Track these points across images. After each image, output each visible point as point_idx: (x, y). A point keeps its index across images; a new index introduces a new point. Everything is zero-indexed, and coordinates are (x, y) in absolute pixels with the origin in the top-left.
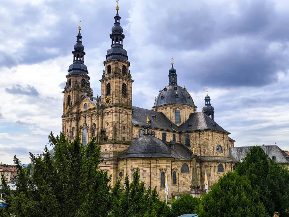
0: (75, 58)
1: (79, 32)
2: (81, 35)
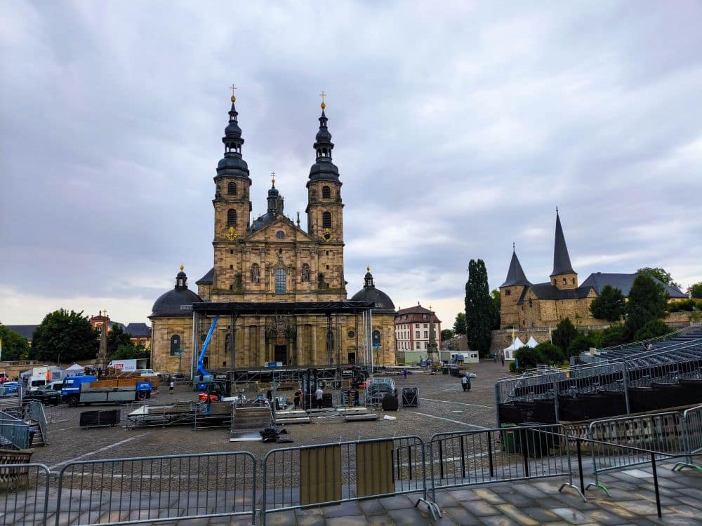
0: (228, 149)
1: (233, 105)
2: (237, 111)
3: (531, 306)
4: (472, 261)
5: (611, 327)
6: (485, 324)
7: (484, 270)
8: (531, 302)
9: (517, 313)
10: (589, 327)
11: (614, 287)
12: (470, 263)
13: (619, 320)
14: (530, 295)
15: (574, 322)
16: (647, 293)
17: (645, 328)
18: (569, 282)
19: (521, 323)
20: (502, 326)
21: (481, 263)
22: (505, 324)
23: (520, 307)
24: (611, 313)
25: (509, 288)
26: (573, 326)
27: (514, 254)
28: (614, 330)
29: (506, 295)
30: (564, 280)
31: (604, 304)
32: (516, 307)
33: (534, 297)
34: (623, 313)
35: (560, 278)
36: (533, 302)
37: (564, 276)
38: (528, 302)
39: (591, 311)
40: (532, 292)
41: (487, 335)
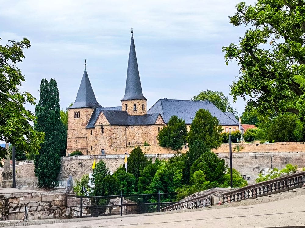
3: (103, 132)
4: (44, 81)
5: (175, 156)
6: (55, 149)
7: (56, 92)
8: (102, 128)
9: (85, 138)
10: (156, 155)
11: (179, 118)
12: (42, 82)
13: (181, 148)
14: (102, 120)
15: (143, 149)
16: (205, 125)
17: (201, 158)
18: (139, 108)
19: (89, 149)
20: (68, 152)
21: (53, 83)
22: (71, 149)
23: (89, 131)
24: (175, 142)
25: (78, 110)
26: (143, 155)
27: (86, 72)
28: (177, 158)
29: (75, 117)
30: (135, 105)
31: (170, 134)
32: (84, 131)
33: (105, 122)
34: (185, 142)
35: (130, 104)
36: (104, 127)
37: (135, 102)
38: (100, 127)
39: (158, 139)
40: (104, 117)
41: (57, 162)
